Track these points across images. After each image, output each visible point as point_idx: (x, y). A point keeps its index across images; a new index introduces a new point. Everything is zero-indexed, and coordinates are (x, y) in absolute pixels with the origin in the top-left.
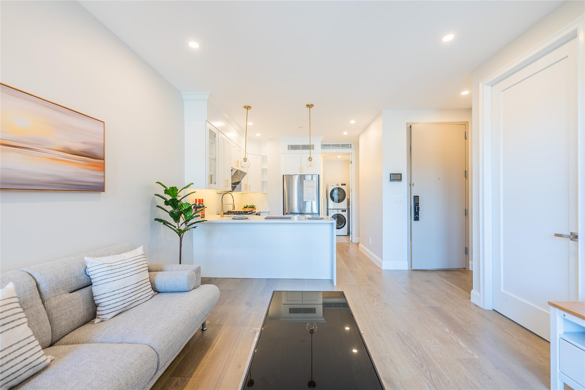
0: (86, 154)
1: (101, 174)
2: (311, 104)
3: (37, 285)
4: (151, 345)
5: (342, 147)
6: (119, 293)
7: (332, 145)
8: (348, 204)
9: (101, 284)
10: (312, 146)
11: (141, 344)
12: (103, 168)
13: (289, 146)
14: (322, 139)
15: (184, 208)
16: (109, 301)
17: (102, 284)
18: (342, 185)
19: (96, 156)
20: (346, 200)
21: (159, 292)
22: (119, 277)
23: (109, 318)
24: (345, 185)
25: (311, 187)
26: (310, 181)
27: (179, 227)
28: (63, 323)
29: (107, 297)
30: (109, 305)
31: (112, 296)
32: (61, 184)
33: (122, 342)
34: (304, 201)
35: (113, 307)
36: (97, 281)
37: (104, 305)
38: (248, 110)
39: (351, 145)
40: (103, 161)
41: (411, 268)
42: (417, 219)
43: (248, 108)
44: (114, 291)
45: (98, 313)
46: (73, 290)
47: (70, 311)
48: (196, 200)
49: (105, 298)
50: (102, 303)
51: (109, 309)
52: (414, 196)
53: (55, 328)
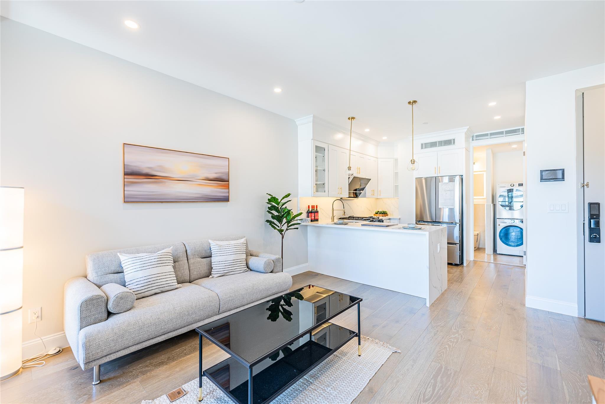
0: (218, 180)
1: (227, 191)
2: (413, 101)
3: (186, 251)
4: (218, 295)
9: (215, 257)
10: (453, 141)
12: (228, 187)
13: (422, 144)
14: (466, 130)
18: (520, 185)
19: (224, 180)
21: (251, 270)
22: (223, 254)
23: (217, 277)
25: (449, 190)
26: (447, 183)
27: (281, 227)
28: (195, 273)
30: (218, 269)
31: (218, 264)
32: (203, 198)
33: (209, 289)
34: (439, 207)
35: (219, 271)
36: (214, 255)
37: (215, 269)
38: (352, 121)
40: (228, 182)
41: (585, 316)
42: (595, 239)
43: (352, 118)
44: (219, 262)
45: (212, 273)
46: (203, 257)
47: (199, 268)
48: (309, 206)
50: (214, 267)
51: (217, 272)
52: (590, 203)
53: (191, 274)
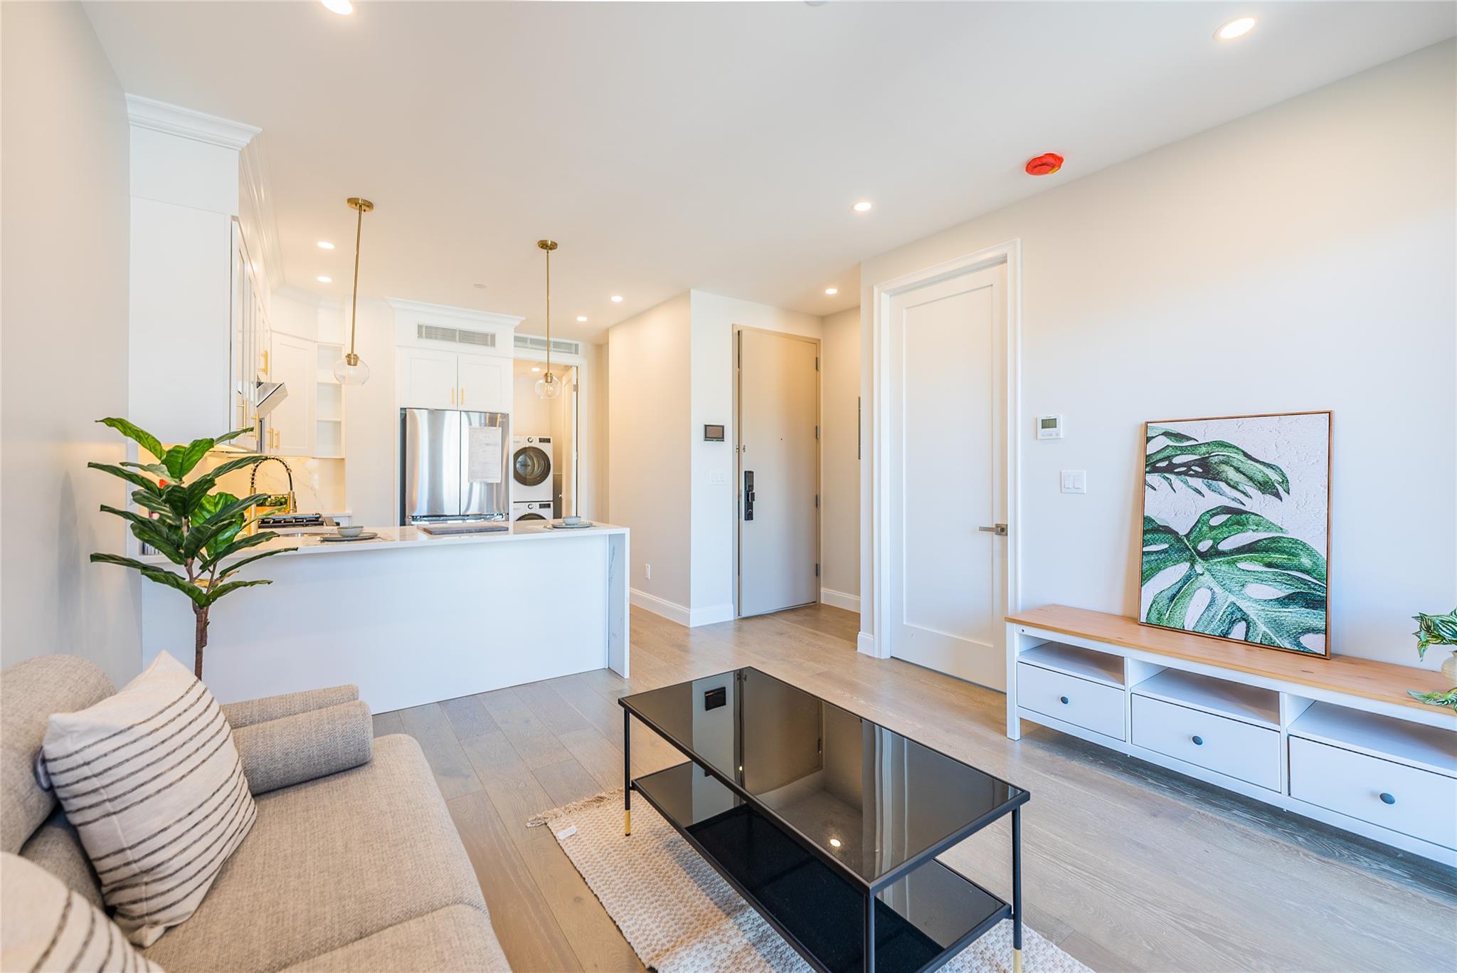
5: (555, 349)
6: (207, 817)
7: (531, 339)
8: (557, 489)
9: (142, 801)
10: (489, 337)
11: (432, 911)
13: (420, 327)
14: (518, 323)
15: (209, 512)
16: (185, 850)
17: (147, 798)
18: (541, 440)
20: (550, 477)
23: (193, 909)
24: (548, 441)
25: (490, 445)
29: (175, 840)
30: (190, 863)
31: (188, 831)
33: (361, 933)
35: (200, 868)
36: (124, 794)
37: (170, 871)
38: (363, 212)
39: (577, 346)
41: (739, 615)
42: (749, 516)
43: (362, 205)
44: (190, 814)
49: (171, 843)
50: (159, 865)
51: (191, 878)
52: (745, 472)
